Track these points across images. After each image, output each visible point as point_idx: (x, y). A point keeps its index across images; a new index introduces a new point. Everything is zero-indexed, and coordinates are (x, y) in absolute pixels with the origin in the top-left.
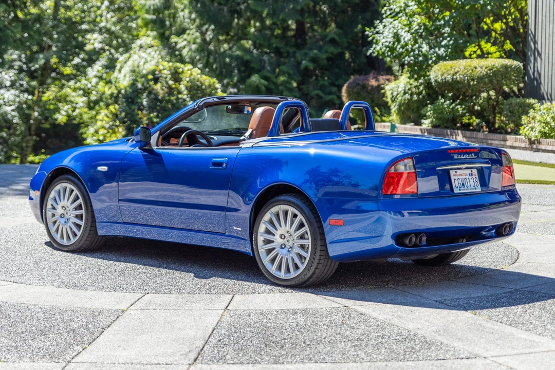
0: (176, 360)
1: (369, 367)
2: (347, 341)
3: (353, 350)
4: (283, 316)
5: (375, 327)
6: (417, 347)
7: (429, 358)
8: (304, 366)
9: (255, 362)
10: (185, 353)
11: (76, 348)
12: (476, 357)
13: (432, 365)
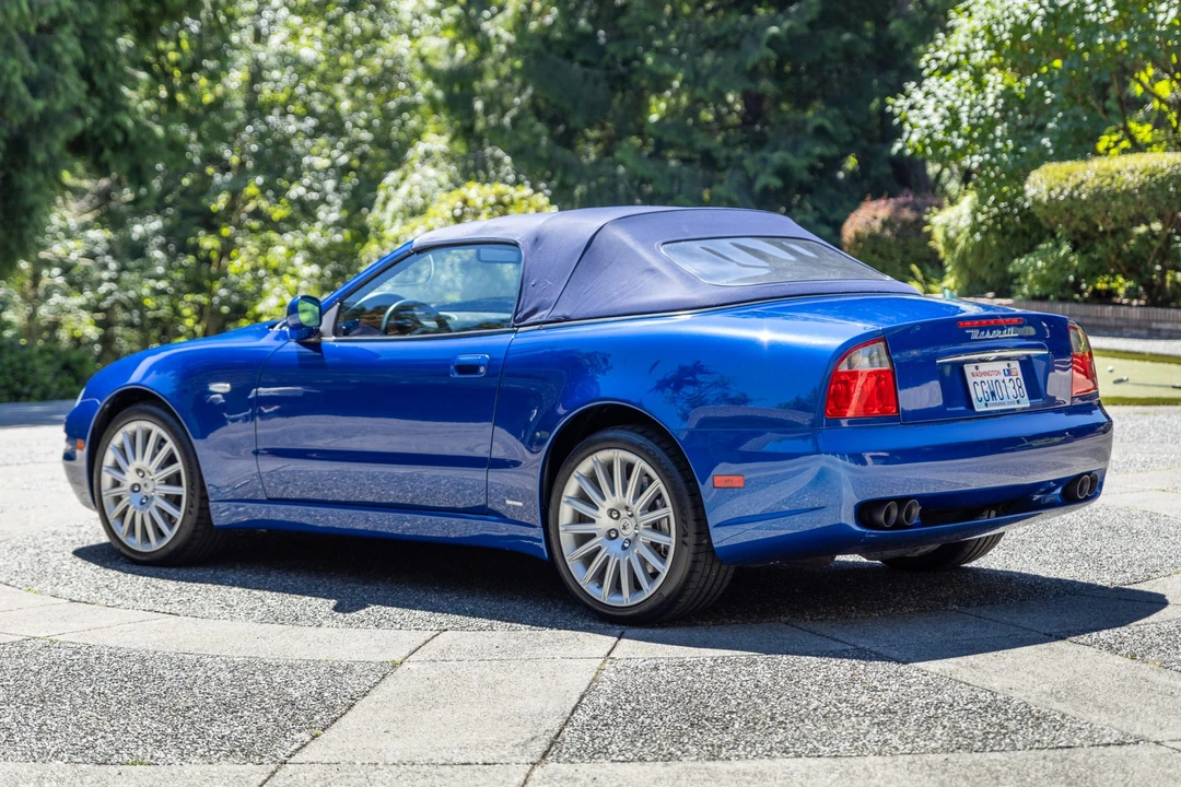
0: (504, 756)
1: (910, 763)
2: (861, 714)
3: (875, 732)
4: (727, 669)
5: (921, 687)
6: (1012, 725)
7: (1037, 745)
8: (773, 764)
9: (669, 758)
10: (523, 741)
11: (297, 736)
12: (1137, 743)
13: (1045, 758)
